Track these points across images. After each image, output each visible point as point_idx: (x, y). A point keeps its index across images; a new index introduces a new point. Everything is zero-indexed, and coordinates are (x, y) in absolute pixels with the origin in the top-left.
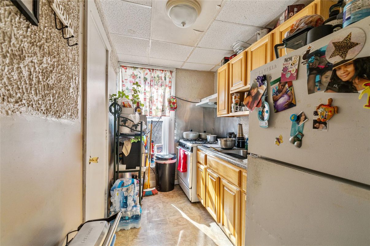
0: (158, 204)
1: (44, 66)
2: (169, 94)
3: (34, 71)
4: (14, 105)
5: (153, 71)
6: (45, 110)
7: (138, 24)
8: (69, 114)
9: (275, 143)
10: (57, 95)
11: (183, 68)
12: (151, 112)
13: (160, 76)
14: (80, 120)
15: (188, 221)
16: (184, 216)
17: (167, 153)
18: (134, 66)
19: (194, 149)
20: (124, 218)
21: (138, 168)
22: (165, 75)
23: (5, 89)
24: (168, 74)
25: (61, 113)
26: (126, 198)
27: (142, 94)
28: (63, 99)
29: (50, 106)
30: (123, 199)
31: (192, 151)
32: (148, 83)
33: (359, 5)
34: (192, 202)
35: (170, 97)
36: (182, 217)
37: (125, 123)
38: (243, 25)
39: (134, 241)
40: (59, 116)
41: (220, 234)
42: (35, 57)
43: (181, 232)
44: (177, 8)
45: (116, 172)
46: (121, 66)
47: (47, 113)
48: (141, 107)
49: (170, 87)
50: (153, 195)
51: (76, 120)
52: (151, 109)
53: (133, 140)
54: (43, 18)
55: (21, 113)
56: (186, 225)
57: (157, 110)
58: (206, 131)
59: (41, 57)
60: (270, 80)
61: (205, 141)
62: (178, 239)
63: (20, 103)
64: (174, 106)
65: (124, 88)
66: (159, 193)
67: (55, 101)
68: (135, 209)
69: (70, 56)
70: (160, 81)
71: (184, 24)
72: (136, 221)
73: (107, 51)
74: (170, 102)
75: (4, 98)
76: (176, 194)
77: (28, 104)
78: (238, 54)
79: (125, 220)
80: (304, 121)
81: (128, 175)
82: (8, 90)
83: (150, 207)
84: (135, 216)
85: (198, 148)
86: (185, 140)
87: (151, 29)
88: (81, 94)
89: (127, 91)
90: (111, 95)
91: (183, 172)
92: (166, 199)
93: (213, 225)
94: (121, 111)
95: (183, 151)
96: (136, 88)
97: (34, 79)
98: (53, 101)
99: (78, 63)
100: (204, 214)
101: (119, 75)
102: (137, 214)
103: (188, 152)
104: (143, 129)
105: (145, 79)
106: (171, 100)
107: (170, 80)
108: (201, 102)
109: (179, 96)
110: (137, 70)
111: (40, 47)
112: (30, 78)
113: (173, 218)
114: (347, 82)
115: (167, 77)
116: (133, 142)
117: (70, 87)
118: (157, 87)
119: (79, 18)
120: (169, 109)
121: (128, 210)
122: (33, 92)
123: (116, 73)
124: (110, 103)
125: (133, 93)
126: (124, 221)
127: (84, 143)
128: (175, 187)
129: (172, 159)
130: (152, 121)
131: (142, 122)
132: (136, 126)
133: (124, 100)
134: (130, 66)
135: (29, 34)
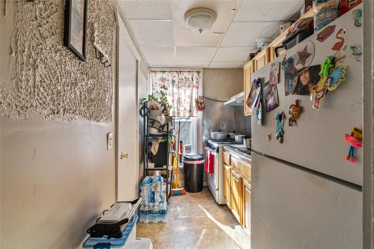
0: (185, 204)
1: (89, 86)
2: (197, 94)
3: (83, 91)
4: (72, 115)
5: (180, 73)
6: (89, 117)
7: (162, 35)
8: (105, 118)
9: (268, 140)
10: (97, 105)
11: (210, 67)
12: (179, 113)
13: (187, 77)
14: (114, 123)
15: (213, 221)
16: (209, 216)
17: (195, 154)
18: (163, 70)
19: (220, 150)
20: (151, 212)
21: (165, 167)
22: (193, 76)
23: (68, 105)
24: (195, 74)
25: (99, 118)
26: (153, 193)
27: (170, 96)
28: (101, 108)
29: (92, 114)
30: (151, 194)
31: (218, 151)
32: (176, 85)
33: (322, 18)
34: (219, 204)
35: (198, 97)
36: (206, 218)
37: (153, 125)
38: (263, 22)
39: (160, 233)
40: (98, 120)
41: (244, 237)
42: (83, 82)
43: (204, 231)
44: (194, 18)
45: (146, 169)
46: (151, 71)
47: (90, 119)
48: (168, 109)
49: (197, 88)
50: (181, 194)
51: (110, 123)
52: (179, 110)
53: (160, 140)
54: (88, 54)
55: (75, 119)
56: (210, 225)
57: (185, 111)
58: (235, 131)
59: (87, 81)
60: (263, 82)
61: (233, 141)
62: (200, 236)
63: (75, 113)
64: (202, 106)
65: (154, 92)
66: (187, 193)
67: (95, 109)
68: (161, 205)
69: (106, 74)
70: (188, 82)
71: (201, 31)
72: (163, 216)
73: (137, 61)
74: (197, 102)
75: (67, 111)
76: (204, 195)
77: (79, 113)
78: (262, 50)
79: (153, 213)
80: (283, 119)
81: (157, 173)
82: (69, 106)
83: (177, 205)
84: (161, 211)
85: (224, 149)
86: (213, 141)
87: (174, 37)
88: (114, 102)
89: (157, 94)
90: (142, 99)
91: (210, 173)
92: (193, 200)
93: (238, 227)
94: (150, 113)
95: (210, 151)
96: (163, 91)
97: (83, 96)
98: (94, 109)
99: (112, 78)
100: (230, 217)
101: (150, 79)
102: (163, 209)
103: (214, 152)
104: (169, 130)
105: (173, 82)
106: (199, 100)
107: (198, 80)
108: (230, 100)
109: (208, 95)
110: (166, 73)
111: (86, 74)
112: (80, 96)
113: (198, 217)
114: (306, 85)
115: (194, 77)
116: (161, 142)
117: (106, 98)
118: (184, 88)
119: (113, 44)
120: (197, 109)
121: (155, 205)
122: (82, 105)
123: (147, 78)
124: (141, 107)
125: (161, 96)
126: (152, 215)
127: (117, 141)
128: (203, 189)
129: (199, 160)
130: (180, 122)
131: (168, 123)
132: (163, 127)
133: (153, 103)
134: (159, 70)
135: (80, 68)
